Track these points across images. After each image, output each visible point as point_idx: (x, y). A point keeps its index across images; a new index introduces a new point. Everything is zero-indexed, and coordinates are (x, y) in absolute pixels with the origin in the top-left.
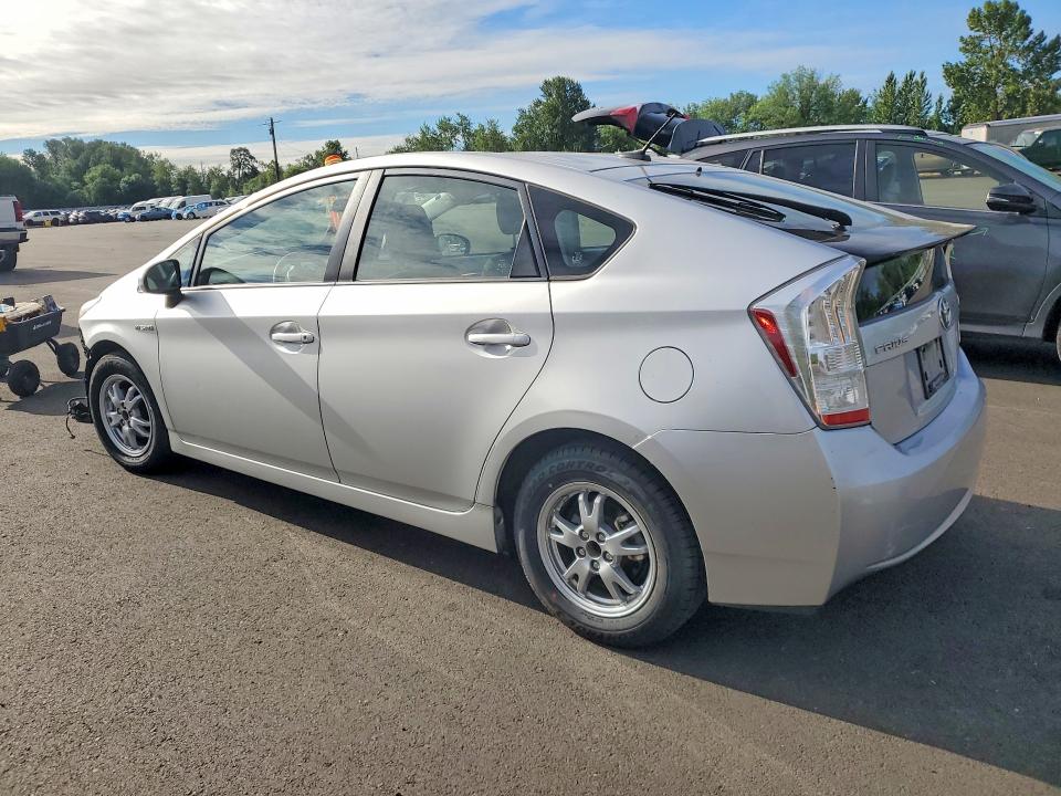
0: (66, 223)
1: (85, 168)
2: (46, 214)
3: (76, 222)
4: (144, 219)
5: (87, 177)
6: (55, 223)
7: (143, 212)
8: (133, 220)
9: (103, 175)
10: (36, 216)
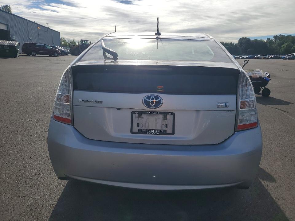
0: (268, 58)
1: (283, 43)
2: (263, 56)
3: (271, 58)
4: (289, 59)
5: (282, 46)
6: (265, 58)
7: (290, 57)
8: (286, 59)
9: (287, 46)
10: (260, 56)
